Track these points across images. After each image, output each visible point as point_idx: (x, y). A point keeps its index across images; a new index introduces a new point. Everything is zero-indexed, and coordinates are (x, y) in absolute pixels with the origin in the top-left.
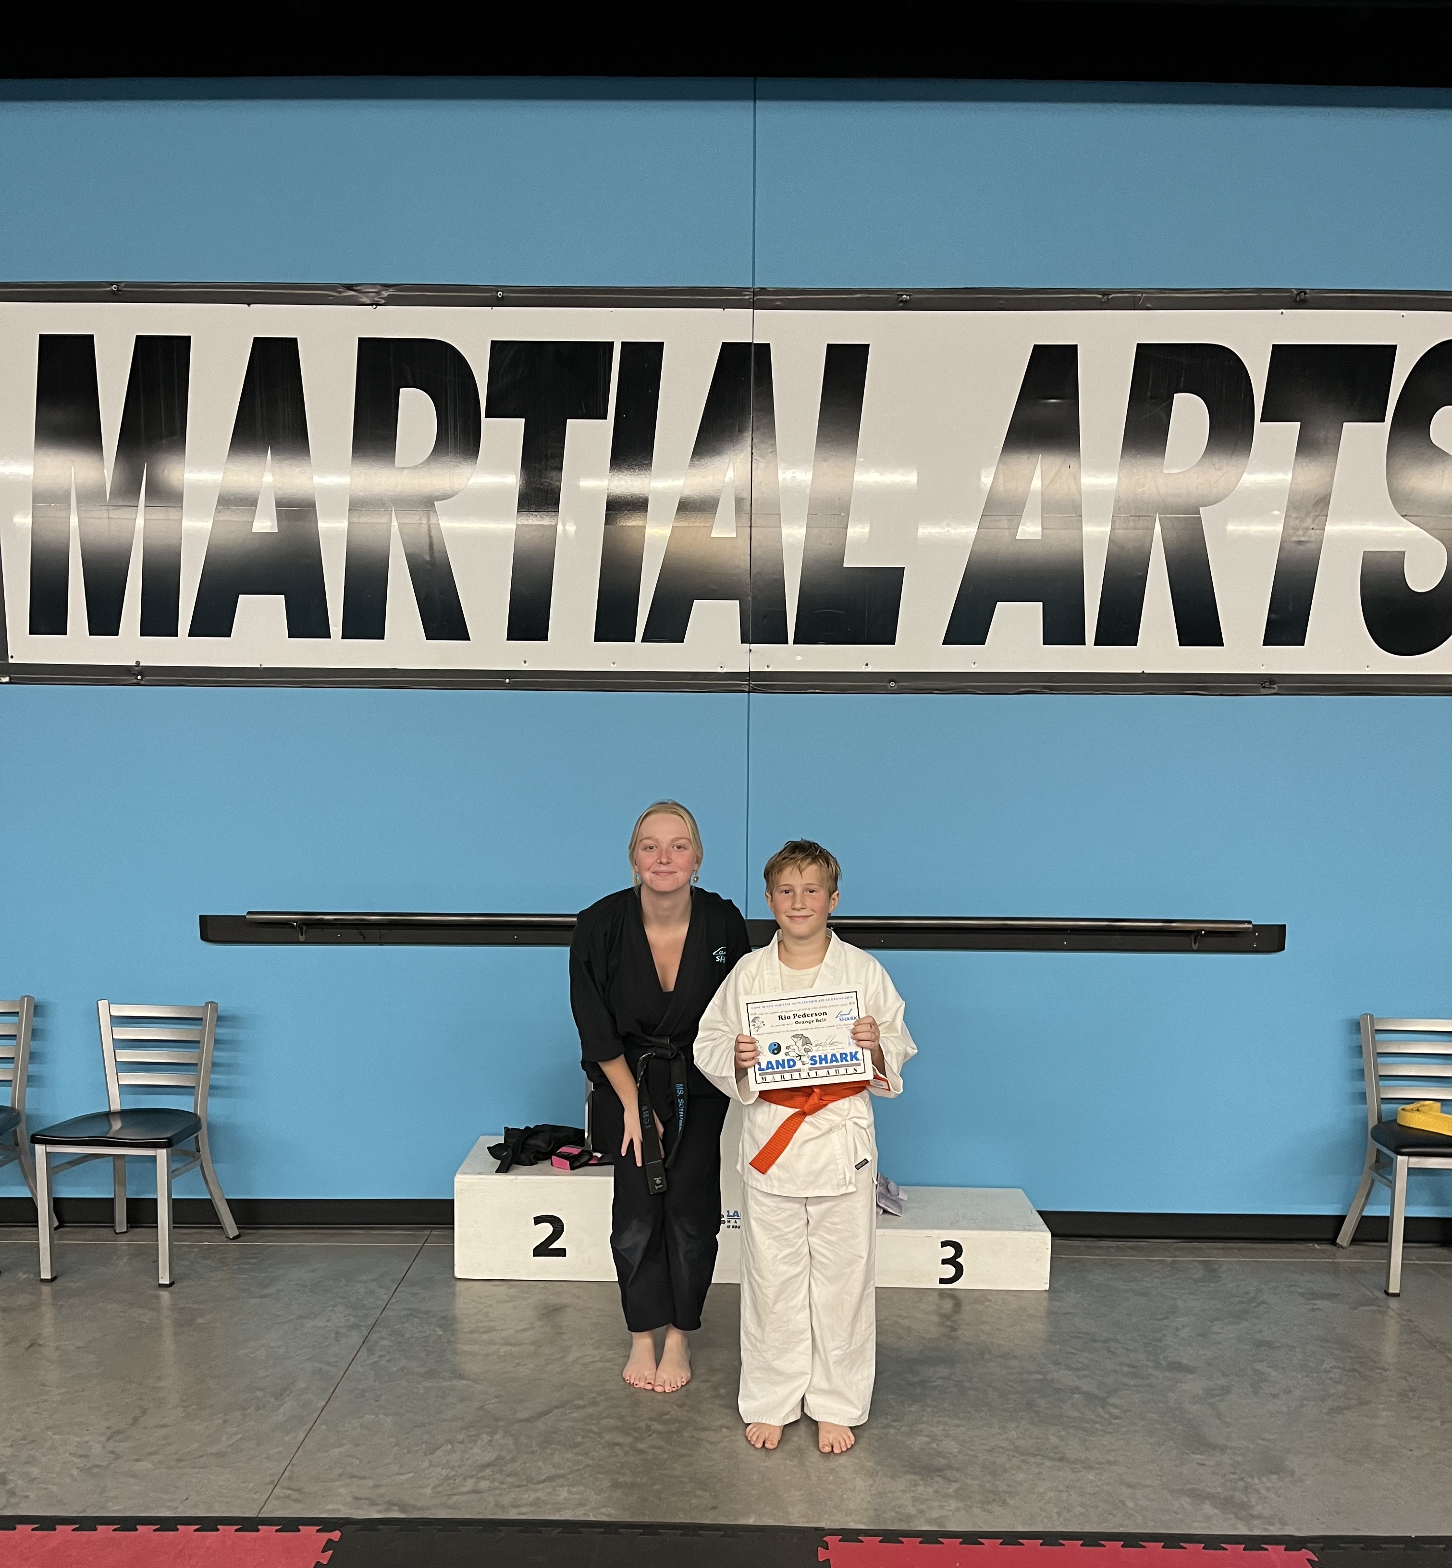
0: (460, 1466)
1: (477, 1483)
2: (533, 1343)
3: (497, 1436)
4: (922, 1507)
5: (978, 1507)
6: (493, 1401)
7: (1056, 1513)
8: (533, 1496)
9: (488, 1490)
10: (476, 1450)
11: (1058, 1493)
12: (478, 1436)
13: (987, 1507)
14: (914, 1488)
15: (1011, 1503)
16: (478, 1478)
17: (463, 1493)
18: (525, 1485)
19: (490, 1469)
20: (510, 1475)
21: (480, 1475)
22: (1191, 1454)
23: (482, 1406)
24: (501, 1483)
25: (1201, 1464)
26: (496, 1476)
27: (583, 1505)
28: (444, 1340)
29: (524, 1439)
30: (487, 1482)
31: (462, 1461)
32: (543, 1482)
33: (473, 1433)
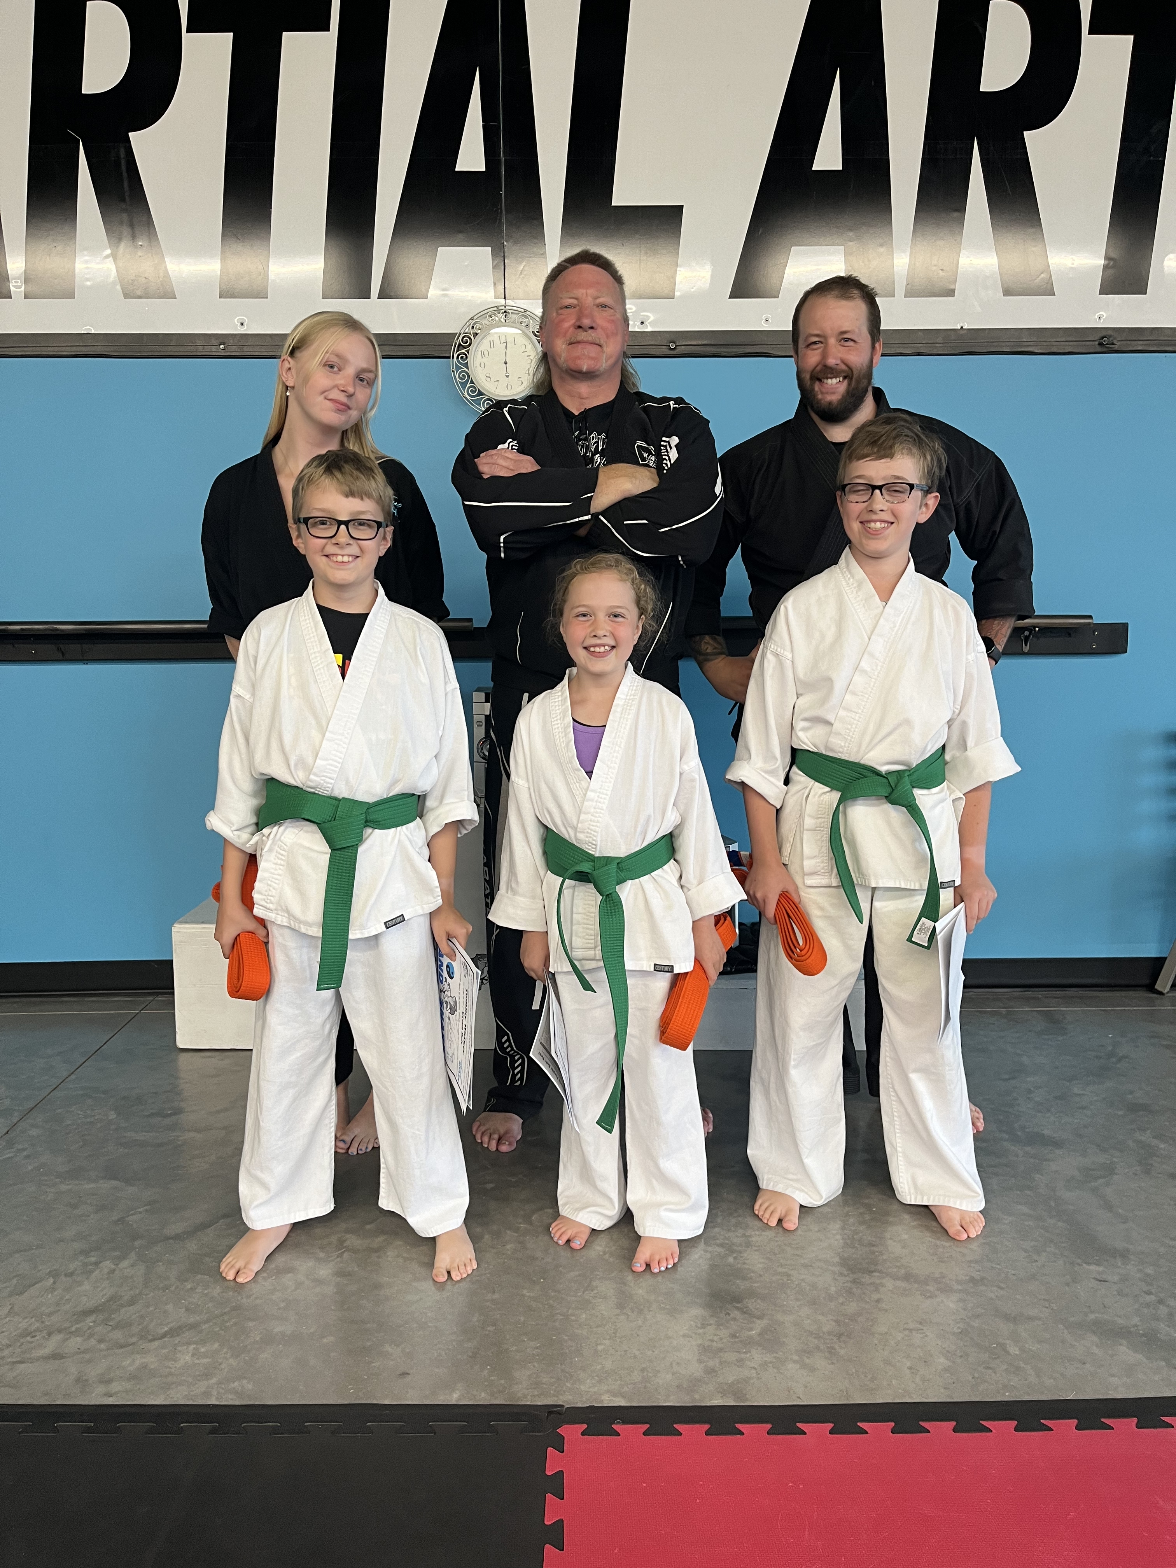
0: (50, 1314)
1: (66, 1339)
2: (224, 1128)
3: (125, 1264)
4: (711, 1364)
5: (795, 1362)
6: (141, 1210)
7: (910, 1368)
8: (139, 1360)
9: (76, 1353)
10: (87, 1286)
11: (907, 1332)
12: (97, 1264)
13: (807, 1361)
14: (701, 1331)
15: (842, 1352)
16: (70, 1333)
17: (38, 1359)
18: (134, 1344)
19: (92, 1318)
20: (119, 1326)
21: (73, 1329)
22: (1084, 1265)
23: (123, 1218)
24: (100, 1341)
25: (1100, 1281)
26: (97, 1329)
27: (207, 1376)
28: (113, 1127)
29: (161, 1268)
30: (79, 1339)
31: (58, 1305)
32: (164, 1336)
33: (93, 1259)
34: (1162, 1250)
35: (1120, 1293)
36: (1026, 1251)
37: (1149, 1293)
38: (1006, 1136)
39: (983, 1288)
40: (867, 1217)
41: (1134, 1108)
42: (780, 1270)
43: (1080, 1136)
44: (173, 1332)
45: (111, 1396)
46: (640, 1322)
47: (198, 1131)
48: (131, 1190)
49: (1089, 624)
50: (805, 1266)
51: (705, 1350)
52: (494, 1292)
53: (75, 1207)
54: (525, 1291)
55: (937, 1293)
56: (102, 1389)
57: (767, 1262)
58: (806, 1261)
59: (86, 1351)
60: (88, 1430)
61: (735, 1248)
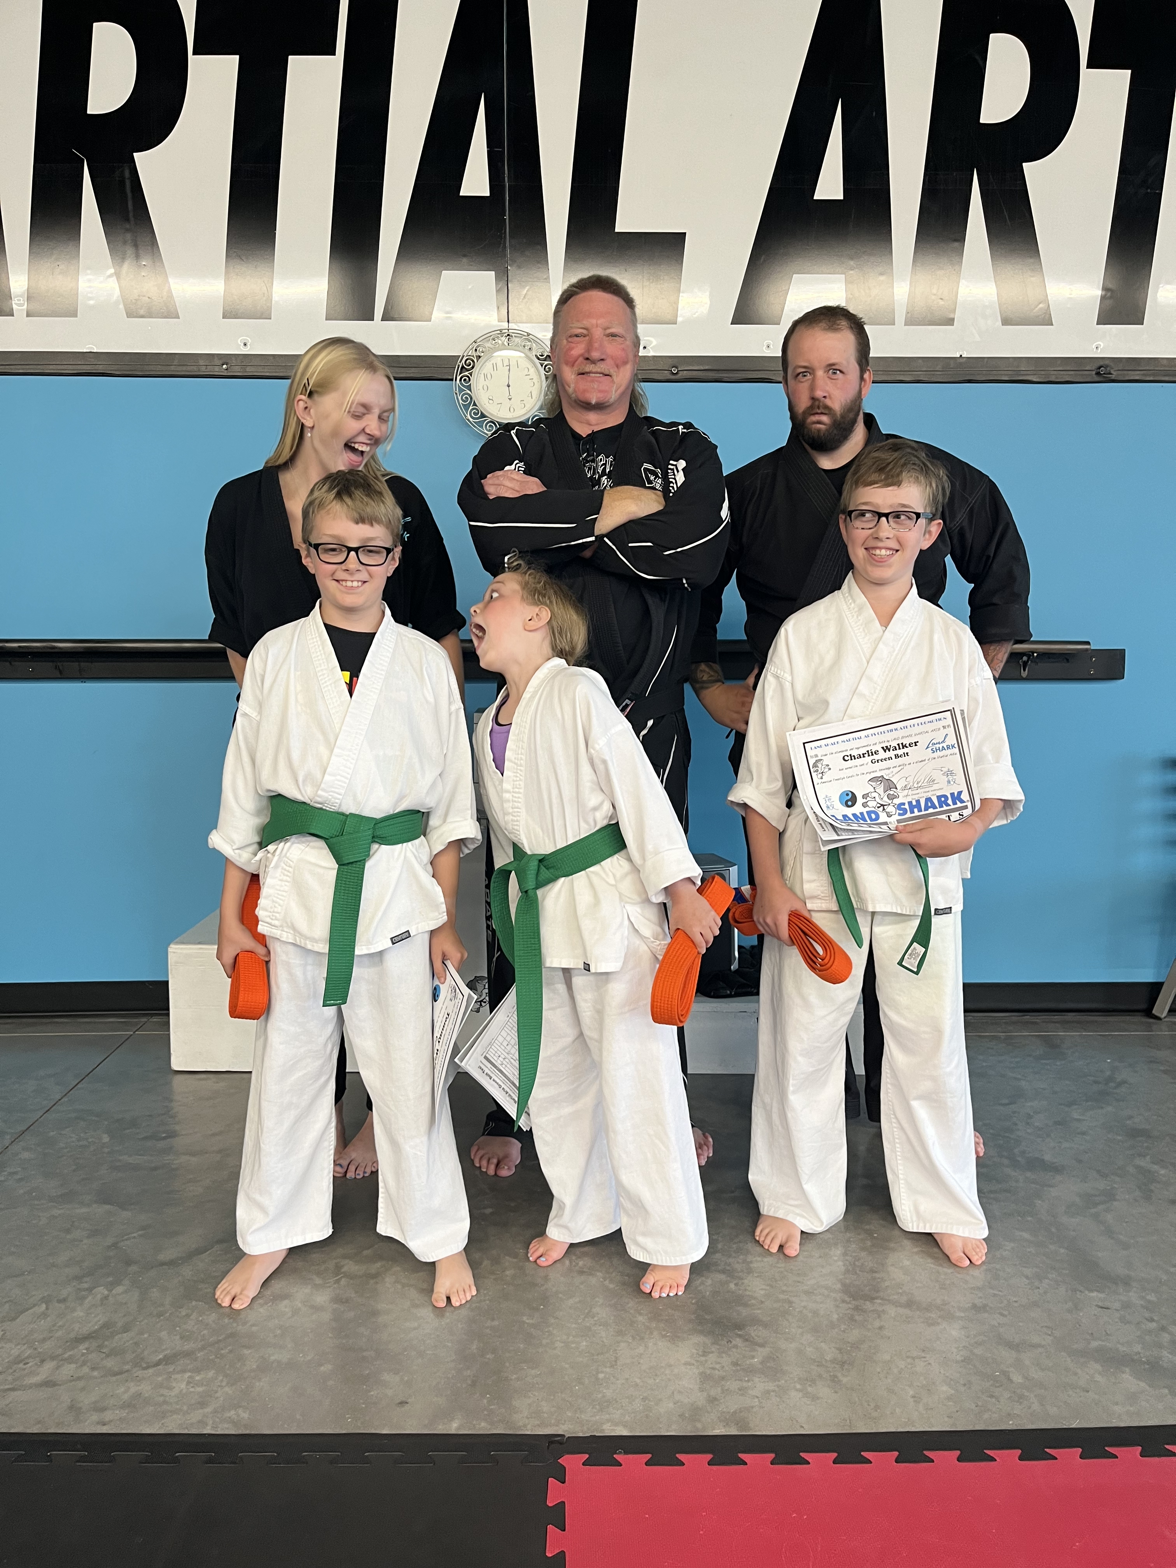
0: (44, 1340)
1: (58, 1368)
2: (220, 1151)
3: (120, 1289)
4: (713, 1393)
5: (797, 1390)
6: (135, 1235)
7: (913, 1397)
8: (133, 1389)
9: (71, 1381)
10: (80, 1313)
11: (909, 1360)
12: (90, 1290)
14: (702, 1359)
15: (845, 1380)
16: (63, 1360)
17: (31, 1386)
18: (127, 1371)
19: (86, 1345)
20: (113, 1353)
21: (66, 1356)
22: (1087, 1292)
23: (117, 1243)
24: (93, 1369)
25: (1102, 1308)
26: (90, 1357)
27: (202, 1404)
28: (106, 1150)
29: (155, 1293)
30: (73, 1366)
31: (51, 1331)
32: (157, 1364)
33: (86, 1286)
34: (1165, 1277)
35: (1123, 1320)
36: (1027, 1277)
37: (1152, 1320)
38: (1006, 1161)
39: (986, 1315)
40: (869, 1243)
41: (1135, 1133)
42: (782, 1296)
43: (1080, 1161)
44: (167, 1360)
45: (104, 1425)
46: (641, 1349)
47: (193, 1154)
48: (126, 1214)
49: (1087, 650)
50: (807, 1293)
51: (705, 1378)
52: (493, 1320)
53: (68, 1231)
54: (525, 1318)
55: (940, 1320)
56: (95, 1417)
57: (768, 1288)
58: (805, 1288)
59: (79, 1379)
60: (82, 1459)
61: (736, 1274)
